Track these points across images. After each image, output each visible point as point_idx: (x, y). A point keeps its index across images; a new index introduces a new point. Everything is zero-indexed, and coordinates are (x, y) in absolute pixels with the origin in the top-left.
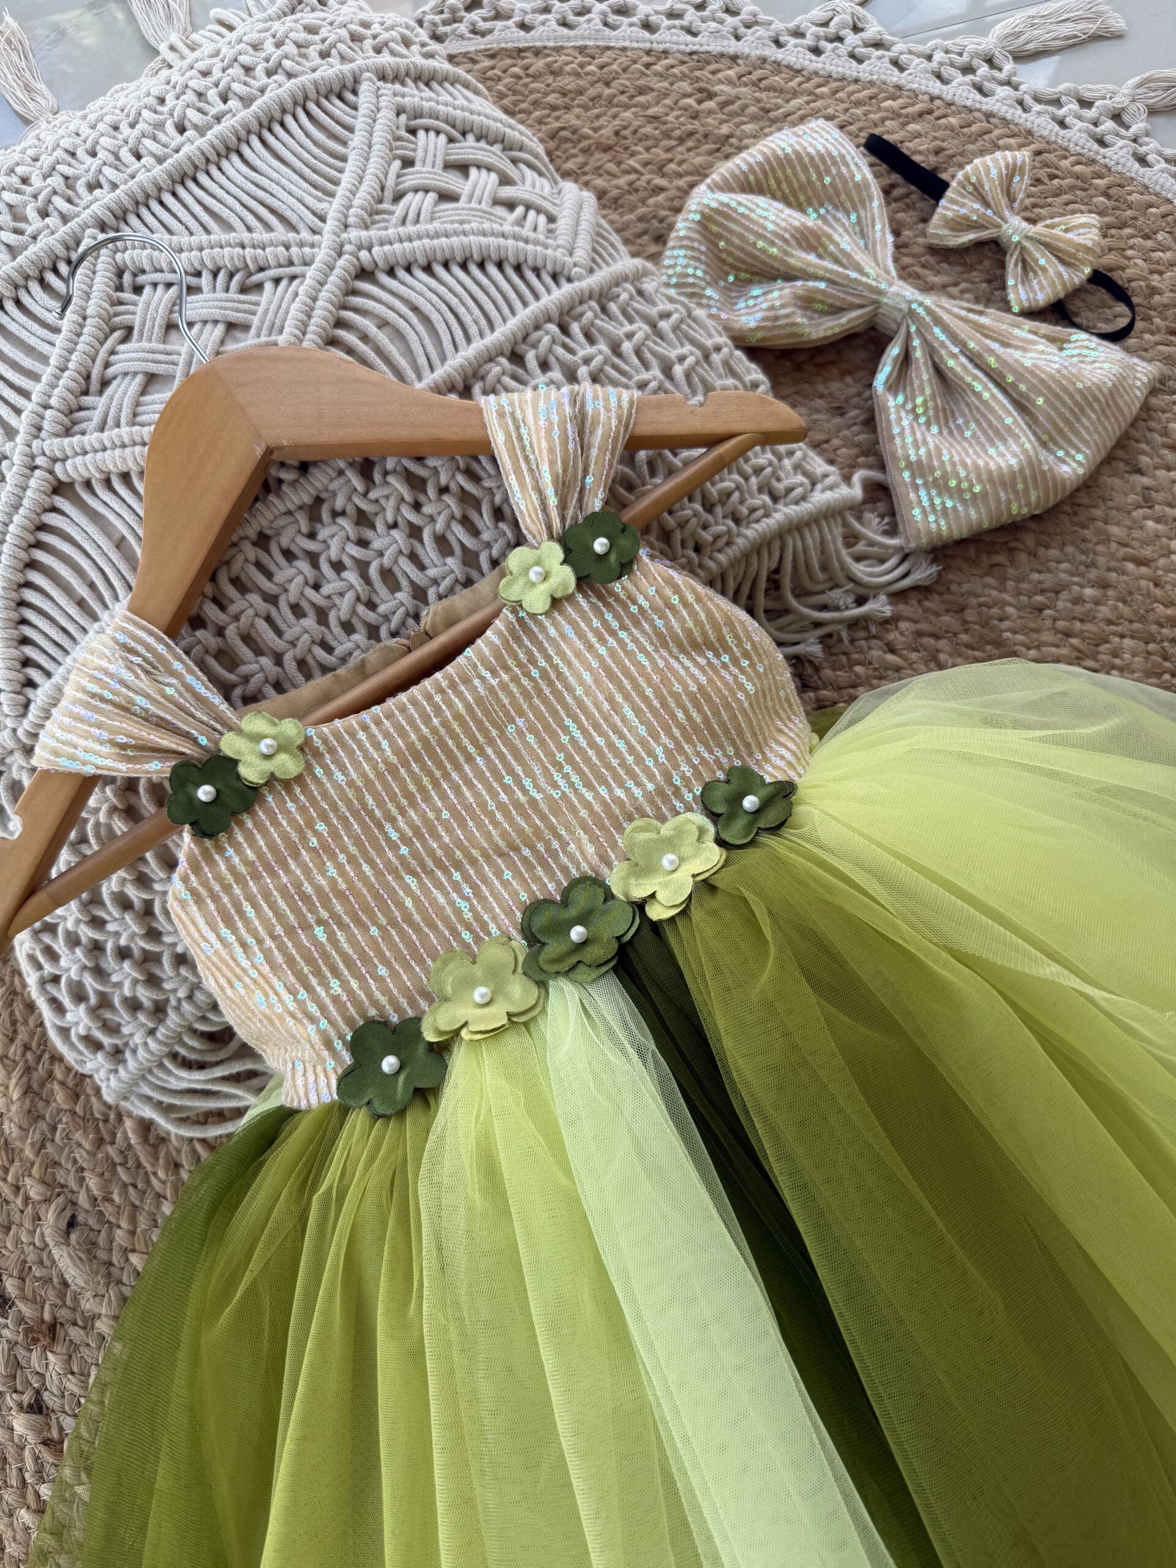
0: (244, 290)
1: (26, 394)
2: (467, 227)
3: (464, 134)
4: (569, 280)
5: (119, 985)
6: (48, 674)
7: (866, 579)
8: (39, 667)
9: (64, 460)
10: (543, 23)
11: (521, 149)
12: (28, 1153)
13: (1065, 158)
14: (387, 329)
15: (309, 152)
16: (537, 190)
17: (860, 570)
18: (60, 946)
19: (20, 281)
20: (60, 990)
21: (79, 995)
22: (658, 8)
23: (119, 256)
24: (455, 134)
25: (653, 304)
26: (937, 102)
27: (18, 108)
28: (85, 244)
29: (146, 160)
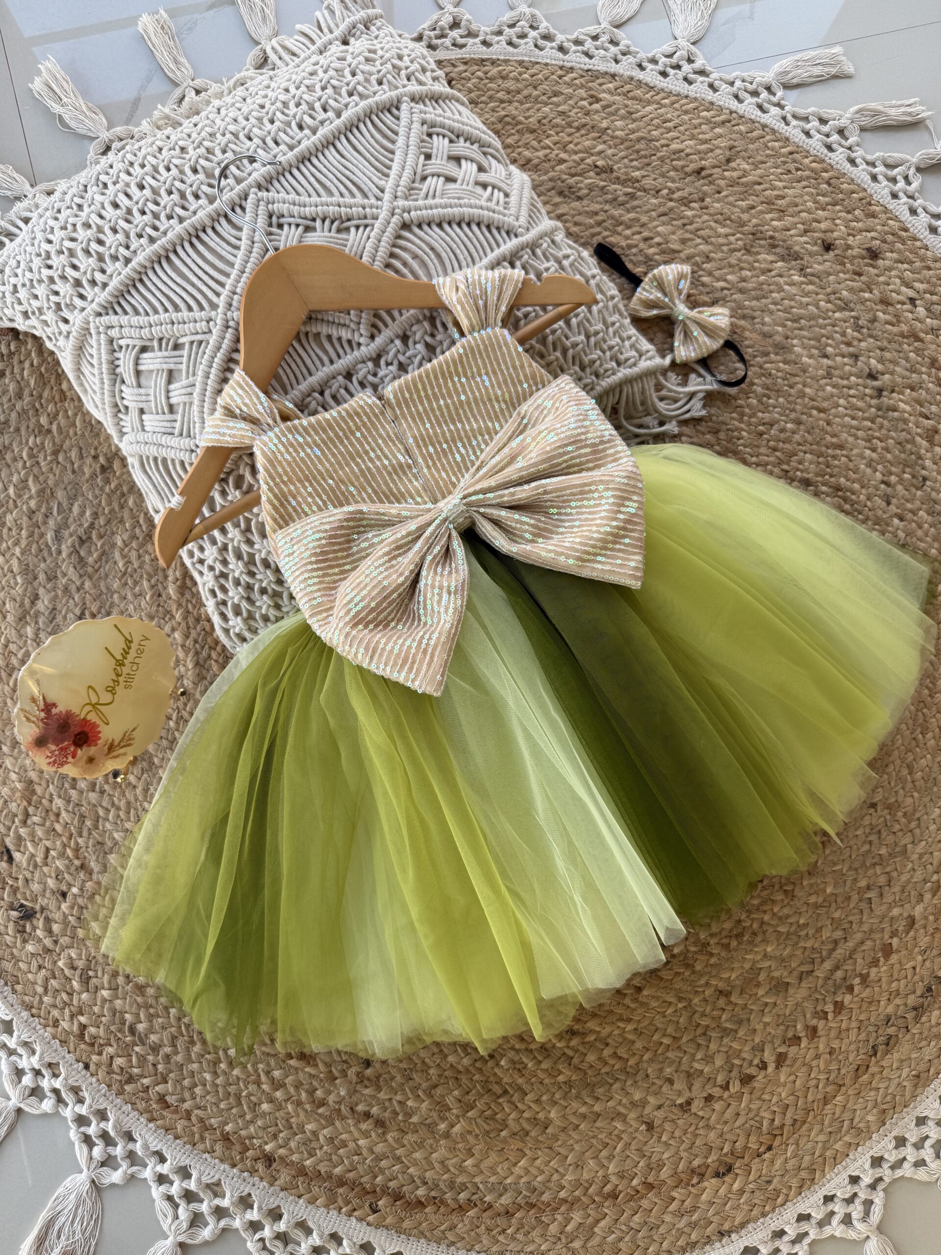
0: (339, 231)
1: (222, 285)
2: (462, 201)
3: (458, 137)
4: (516, 236)
5: (260, 608)
7: (665, 412)
10: (498, 43)
11: (489, 147)
13: (807, 157)
14: (417, 260)
15: (373, 148)
16: (498, 175)
17: (662, 406)
18: (230, 585)
19: (215, 217)
21: (237, 612)
23: (270, 206)
24: (453, 137)
25: (560, 249)
26: (734, 115)
27: (170, 75)
28: (251, 198)
29: (283, 147)
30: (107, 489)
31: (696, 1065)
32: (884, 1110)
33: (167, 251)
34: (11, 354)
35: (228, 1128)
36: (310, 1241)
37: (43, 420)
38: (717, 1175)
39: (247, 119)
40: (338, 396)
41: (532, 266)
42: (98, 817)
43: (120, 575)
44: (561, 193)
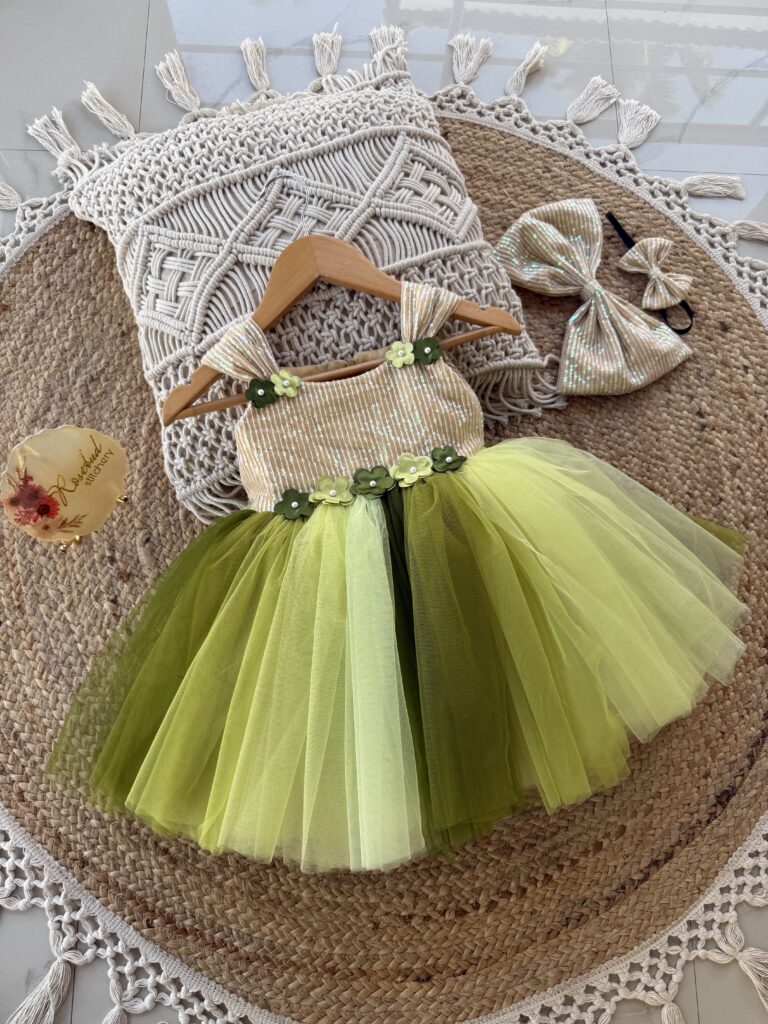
0: (328, 208)
1: (236, 223)
2: (421, 210)
3: (433, 167)
4: (453, 243)
5: (199, 455)
6: (212, 331)
7: (535, 399)
8: (210, 327)
9: (243, 253)
11: (455, 180)
12: (139, 509)
13: (693, 247)
14: (377, 242)
16: (455, 200)
18: (182, 433)
19: (245, 178)
20: (176, 450)
21: (182, 454)
23: (285, 180)
24: (430, 167)
25: (484, 262)
26: (647, 205)
28: (274, 171)
29: (307, 143)
30: (121, 349)
31: (424, 889)
32: (563, 972)
33: (206, 192)
34: (85, 240)
35: (61, 830)
36: (95, 934)
37: (93, 290)
38: (418, 980)
39: (289, 120)
41: (458, 267)
42: (42, 575)
43: (111, 409)
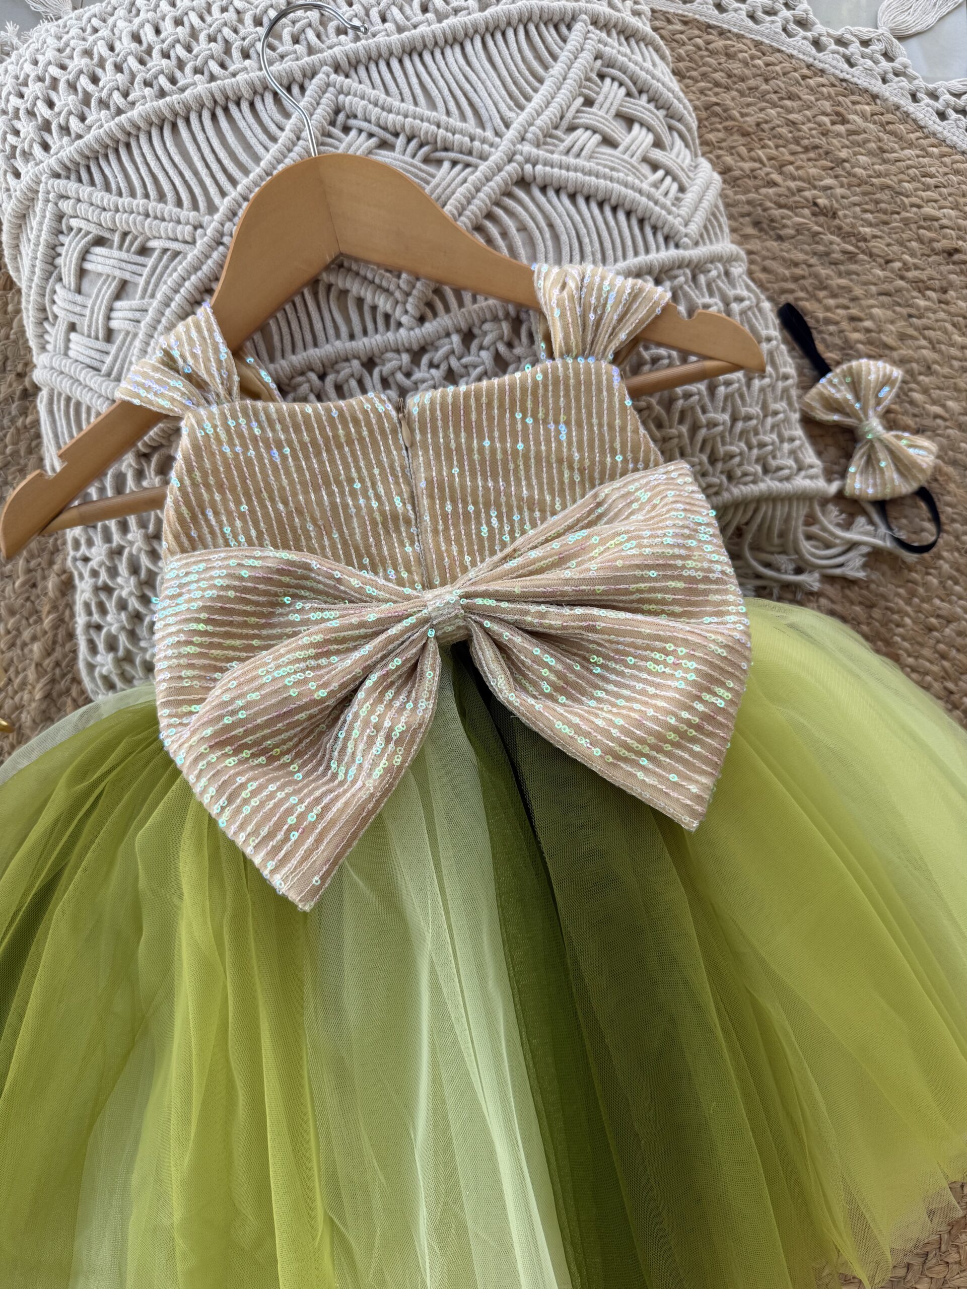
0: (426, 160)
1: (234, 182)
3: (641, 92)
4: (677, 246)
5: (144, 651)
7: (808, 557)
11: (679, 120)
14: (523, 234)
15: (516, 65)
16: (679, 161)
17: (806, 547)
19: (260, 89)
20: (99, 636)
22: (831, 31)
23: (341, 97)
24: (634, 90)
25: (734, 286)
28: (320, 77)
29: (389, 25)
33: (176, 114)
40: (345, 388)
41: (686, 295)
44: (757, 224)
